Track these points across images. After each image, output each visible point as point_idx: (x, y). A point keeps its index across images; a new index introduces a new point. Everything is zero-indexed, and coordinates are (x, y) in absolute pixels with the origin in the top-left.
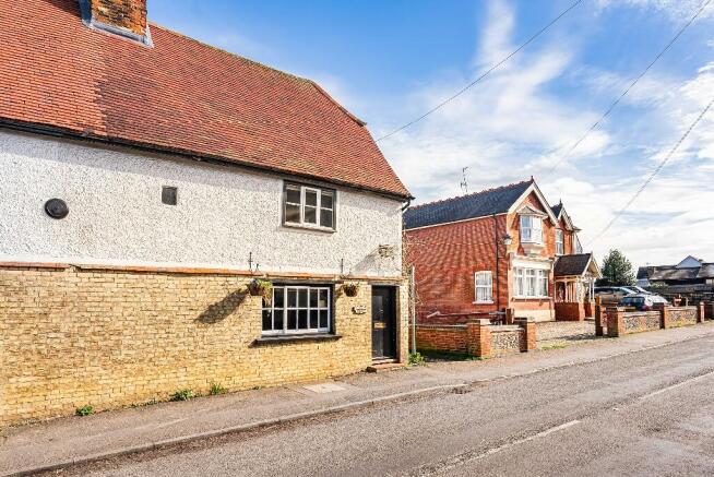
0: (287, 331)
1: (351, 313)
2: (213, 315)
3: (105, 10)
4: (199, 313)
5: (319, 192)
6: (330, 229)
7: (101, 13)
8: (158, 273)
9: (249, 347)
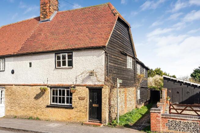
0: (58, 104)
1: (78, 99)
2: (37, 97)
3: (42, 17)
4: (34, 96)
5: (67, 54)
6: (71, 67)
7: (42, 18)
8: (27, 85)
9: (46, 107)
